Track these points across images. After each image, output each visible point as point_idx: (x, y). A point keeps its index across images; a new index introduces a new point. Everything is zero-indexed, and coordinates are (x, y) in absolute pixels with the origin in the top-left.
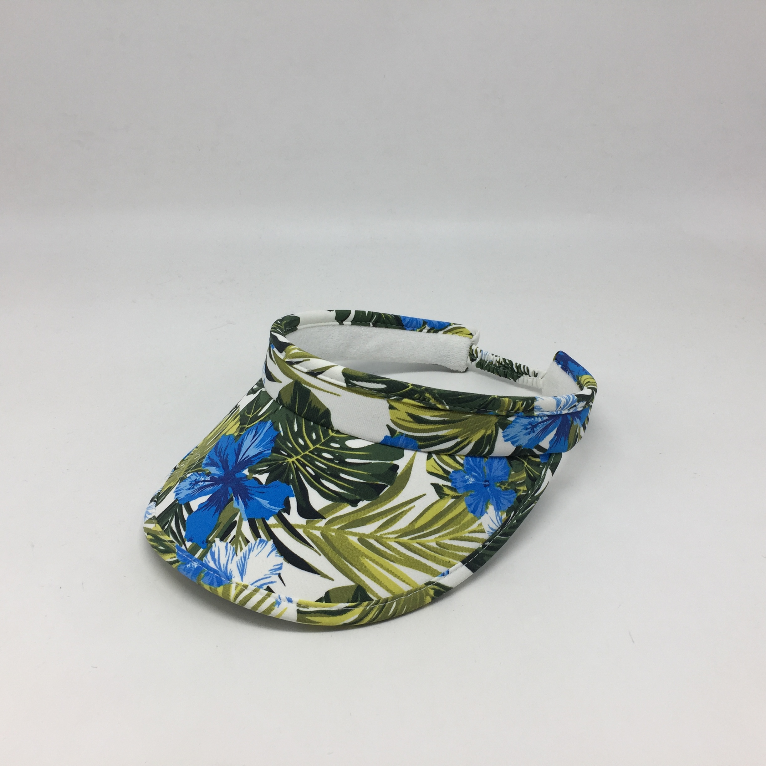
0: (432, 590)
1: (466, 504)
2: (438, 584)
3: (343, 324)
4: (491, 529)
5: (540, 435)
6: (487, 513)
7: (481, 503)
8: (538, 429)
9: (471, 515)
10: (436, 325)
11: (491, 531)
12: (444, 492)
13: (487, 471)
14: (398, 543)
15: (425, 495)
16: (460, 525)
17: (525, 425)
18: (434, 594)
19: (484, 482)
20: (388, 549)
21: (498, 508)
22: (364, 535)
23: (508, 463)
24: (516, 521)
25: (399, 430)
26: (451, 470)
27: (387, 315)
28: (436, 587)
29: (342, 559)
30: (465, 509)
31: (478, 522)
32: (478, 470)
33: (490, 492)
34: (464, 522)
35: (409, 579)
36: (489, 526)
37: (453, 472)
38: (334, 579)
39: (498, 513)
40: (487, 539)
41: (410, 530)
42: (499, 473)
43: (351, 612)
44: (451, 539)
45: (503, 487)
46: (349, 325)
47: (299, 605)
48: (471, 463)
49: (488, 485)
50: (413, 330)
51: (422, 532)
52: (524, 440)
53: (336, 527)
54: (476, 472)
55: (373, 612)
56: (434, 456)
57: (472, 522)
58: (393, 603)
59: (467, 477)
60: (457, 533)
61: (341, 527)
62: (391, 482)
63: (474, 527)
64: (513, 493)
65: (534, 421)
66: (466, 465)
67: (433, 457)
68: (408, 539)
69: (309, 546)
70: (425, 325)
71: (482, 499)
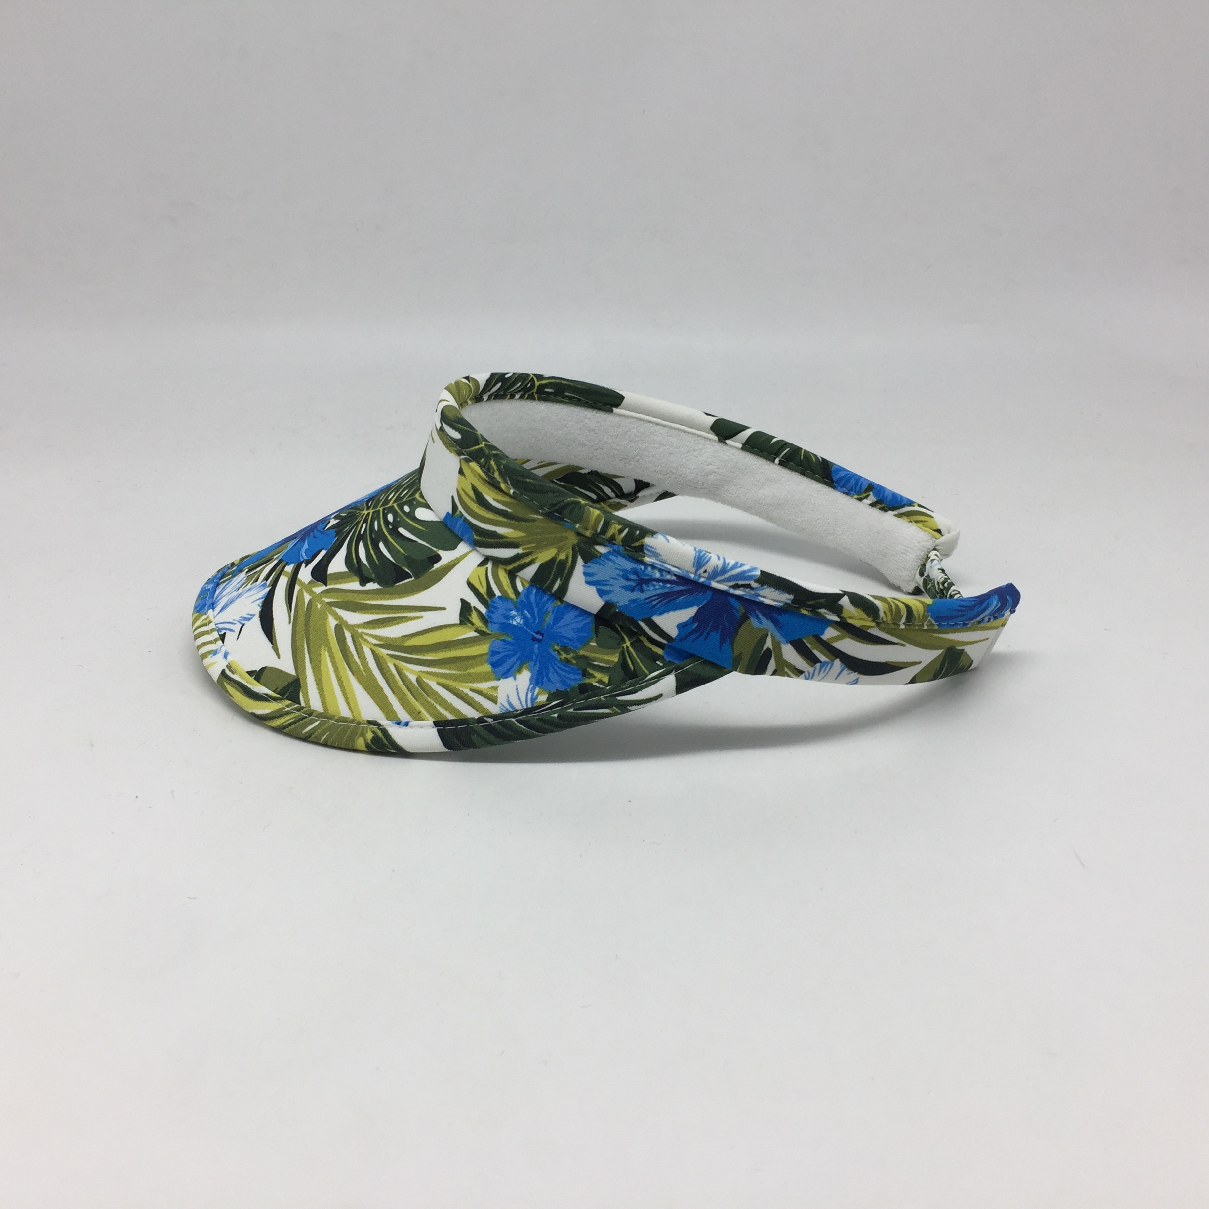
0: (372, 734)
1: (490, 649)
2: (385, 732)
3: (726, 443)
4: (510, 704)
5: (654, 603)
6: (515, 679)
7: (513, 659)
8: (652, 590)
9: (487, 668)
10: (887, 497)
11: (508, 707)
12: (470, 618)
13: (549, 619)
14: (373, 652)
15: (444, 609)
16: (464, 672)
17: (624, 571)
18: (372, 740)
19: (535, 633)
20: (358, 654)
21: (537, 681)
22: (346, 622)
23: (593, 626)
24: (558, 716)
25: (460, 508)
26: (498, 593)
27: (809, 454)
28: (380, 734)
29: (305, 639)
30: (485, 654)
31: (494, 683)
32: (536, 611)
33: (536, 651)
34: (472, 671)
35: (357, 705)
36: (508, 697)
37: (499, 597)
38: (281, 657)
39: (534, 688)
40: (494, 713)
41: (397, 643)
42: (568, 632)
43: (267, 703)
44: (439, 684)
45: (564, 656)
46: (737, 448)
47: (229, 667)
48: (533, 597)
49: (539, 641)
50: (848, 494)
51: (410, 654)
52: (622, 598)
53: (327, 600)
54: (532, 614)
55: (288, 718)
56: (490, 565)
57: (484, 678)
58: (317, 721)
59: (514, 613)
60: (454, 681)
61: (331, 602)
62: (417, 576)
63: (484, 686)
64: (578, 674)
65: (644, 571)
66: (522, 597)
67: (487, 566)
68: (387, 655)
69: (289, 606)
70: (869, 492)
71: (518, 655)
